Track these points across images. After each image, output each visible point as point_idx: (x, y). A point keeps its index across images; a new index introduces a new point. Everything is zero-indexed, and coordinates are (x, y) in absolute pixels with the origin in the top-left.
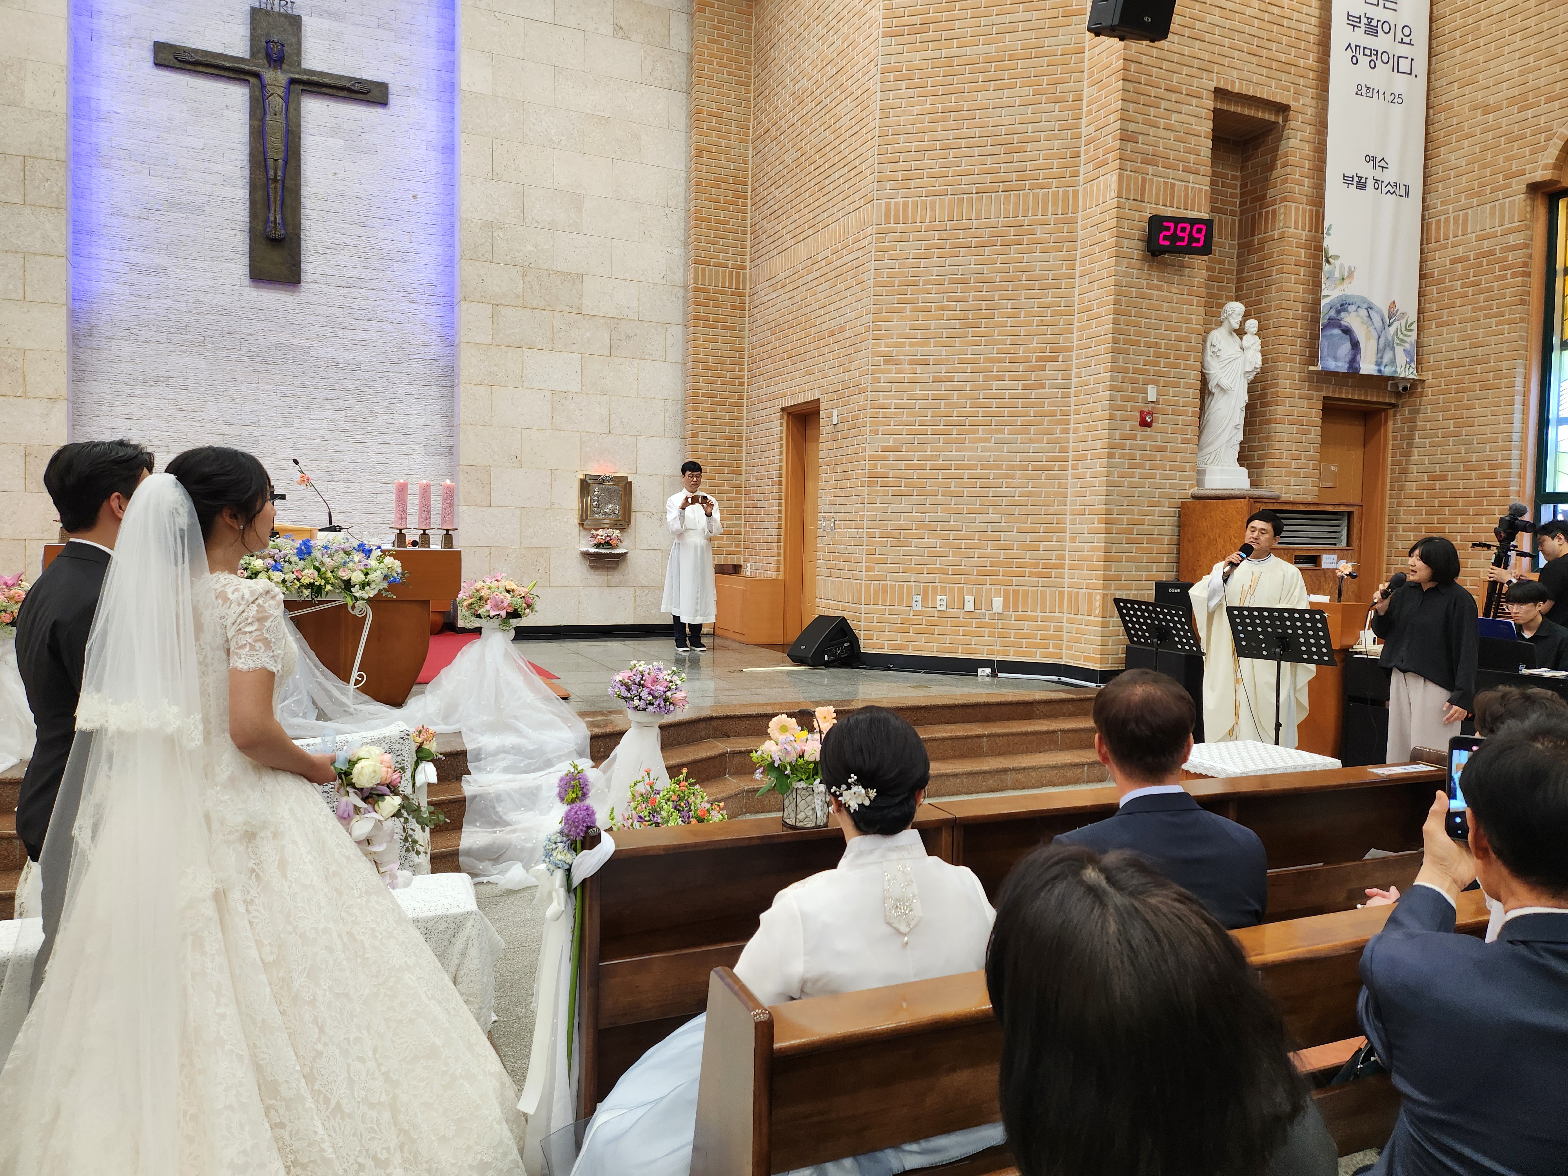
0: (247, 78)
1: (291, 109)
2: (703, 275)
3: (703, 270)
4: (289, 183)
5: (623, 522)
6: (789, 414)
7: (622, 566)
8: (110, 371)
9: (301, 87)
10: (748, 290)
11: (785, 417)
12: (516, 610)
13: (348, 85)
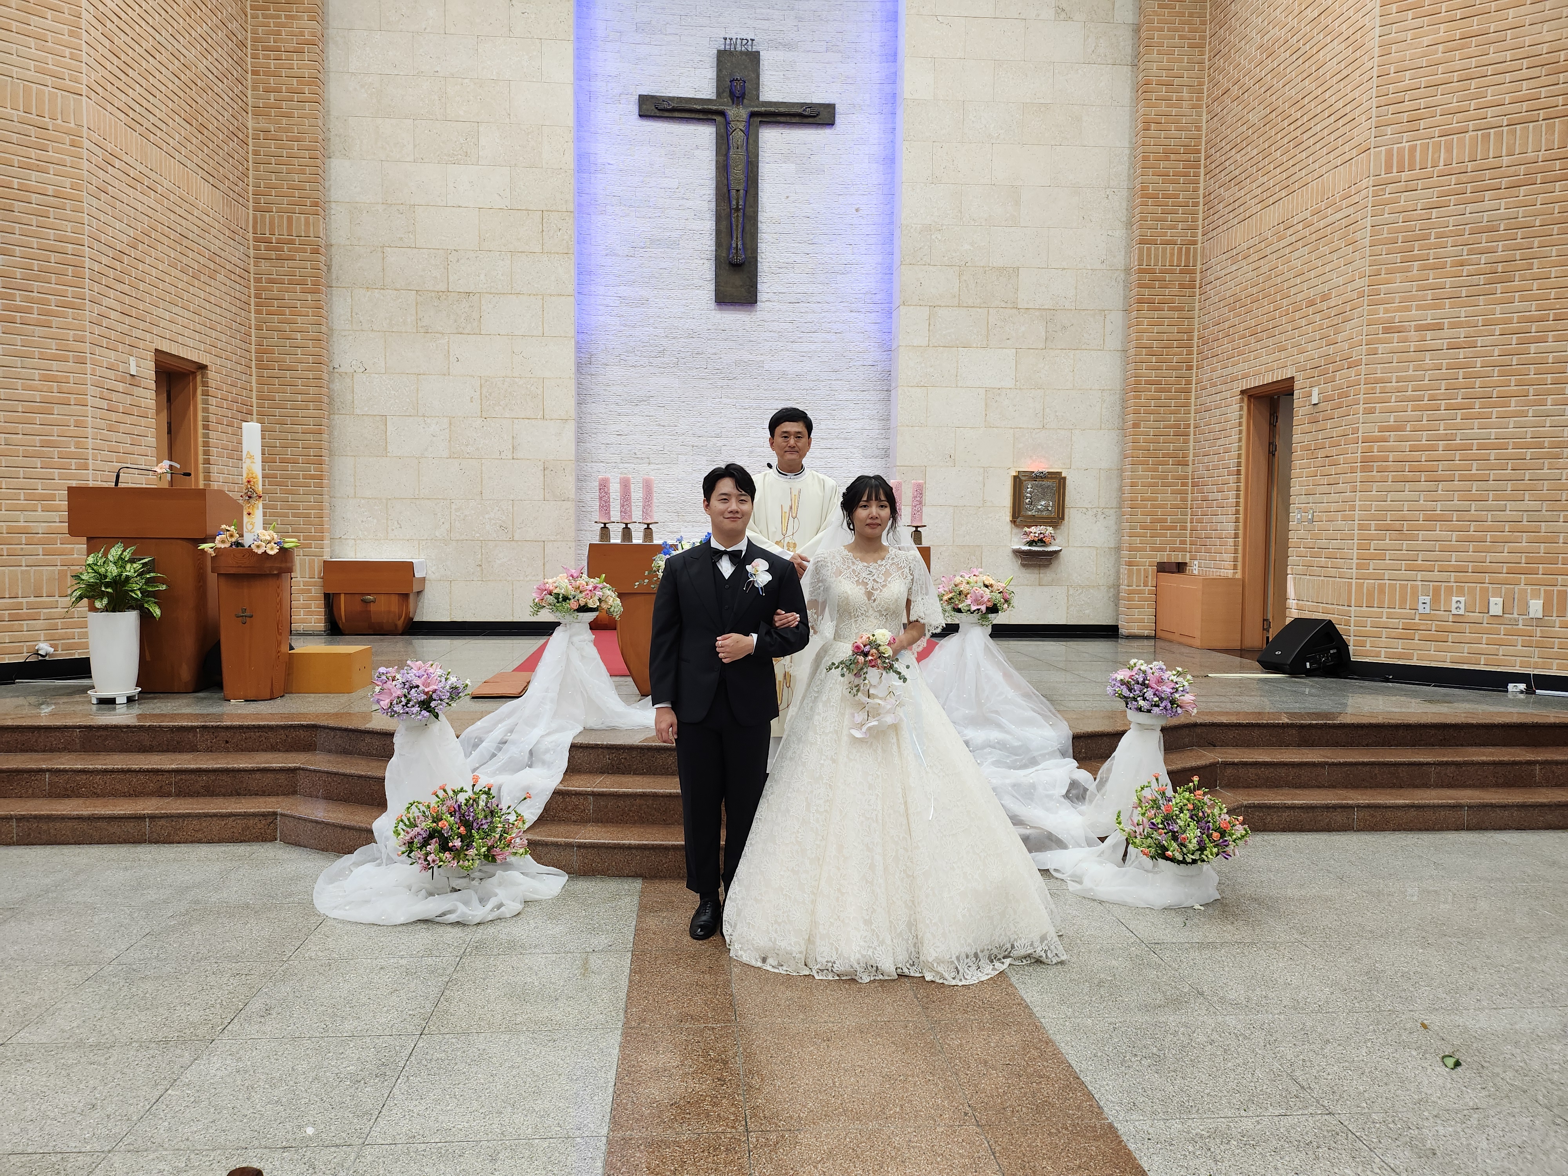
0: (714, 117)
1: (751, 141)
2: (1149, 255)
3: (1149, 249)
4: (749, 210)
5: (1057, 519)
6: (1250, 397)
7: (1055, 564)
8: (605, 393)
9: (760, 119)
10: (1199, 267)
11: (1246, 399)
12: (995, 605)
13: (800, 111)
